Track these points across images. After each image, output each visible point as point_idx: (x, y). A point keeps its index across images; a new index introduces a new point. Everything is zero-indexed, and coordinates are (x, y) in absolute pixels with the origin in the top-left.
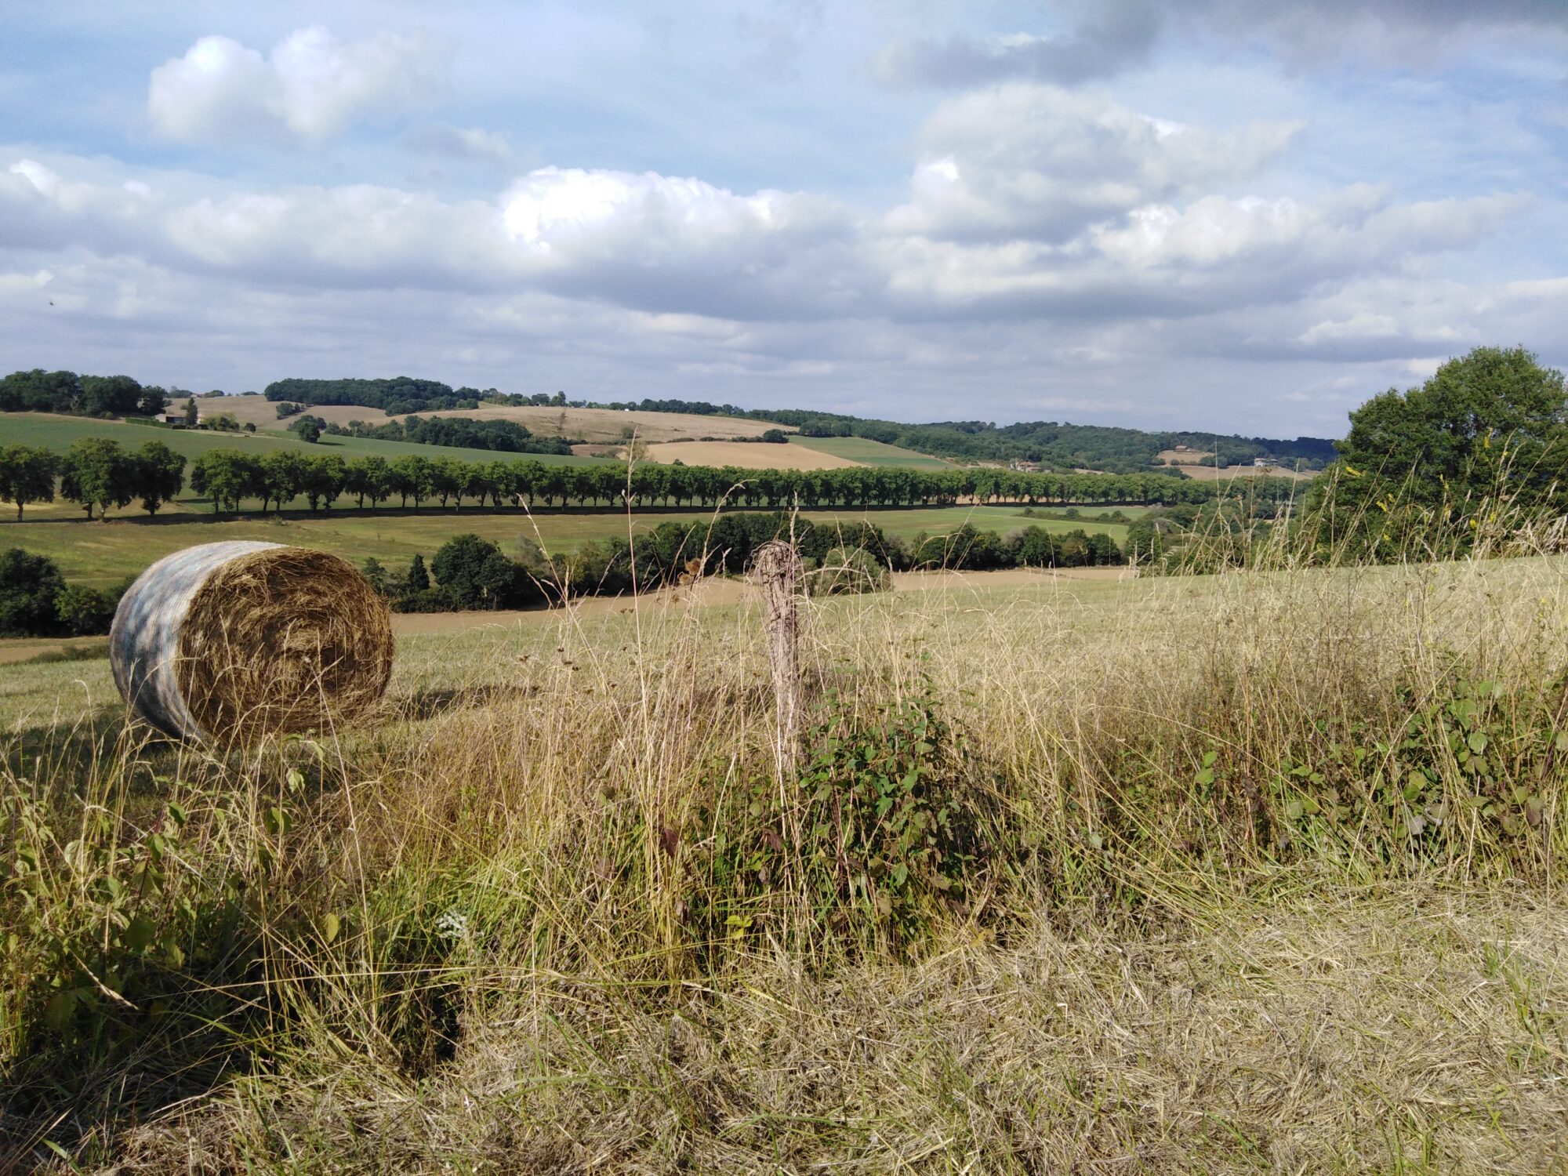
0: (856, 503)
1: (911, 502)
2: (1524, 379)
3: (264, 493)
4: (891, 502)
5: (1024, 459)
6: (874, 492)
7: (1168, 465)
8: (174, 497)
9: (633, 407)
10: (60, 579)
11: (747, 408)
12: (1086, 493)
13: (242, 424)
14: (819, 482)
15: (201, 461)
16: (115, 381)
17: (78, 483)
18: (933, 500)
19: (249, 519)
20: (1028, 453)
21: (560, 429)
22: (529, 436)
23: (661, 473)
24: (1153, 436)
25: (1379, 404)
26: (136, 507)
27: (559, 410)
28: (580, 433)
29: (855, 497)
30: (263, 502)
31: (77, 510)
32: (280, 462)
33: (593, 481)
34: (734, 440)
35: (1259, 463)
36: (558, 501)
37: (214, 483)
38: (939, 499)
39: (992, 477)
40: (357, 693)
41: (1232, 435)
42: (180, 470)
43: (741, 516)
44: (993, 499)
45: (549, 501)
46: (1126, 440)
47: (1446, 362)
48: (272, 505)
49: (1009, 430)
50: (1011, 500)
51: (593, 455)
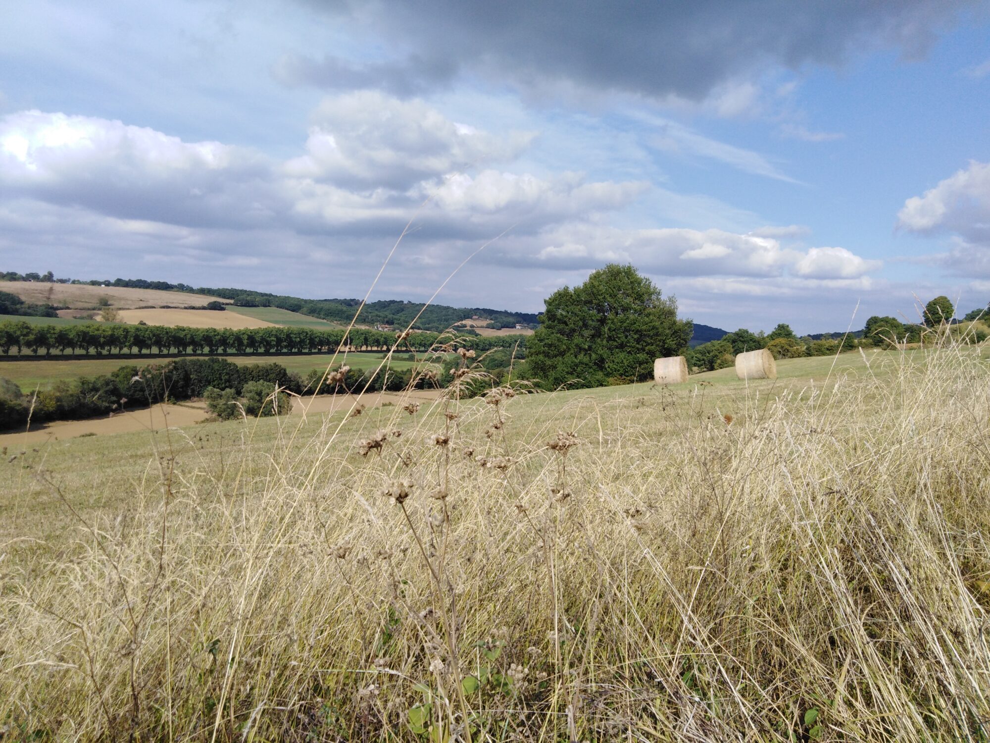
0: (272, 351)
1: (310, 349)
2: (632, 282)
4: (296, 350)
5: (383, 323)
6: (285, 343)
7: (468, 328)
9: (108, 284)
11: (195, 287)
12: (420, 345)
14: (246, 337)
18: (325, 349)
20: (386, 320)
21: (49, 298)
22: (22, 303)
23: (126, 331)
24: (460, 310)
25: (560, 295)
27: (48, 285)
28: (65, 302)
29: (272, 347)
33: (72, 336)
34: (186, 308)
35: (518, 326)
36: (42, 351)
38: (329, 348)
39: (362, 334)
41: (503, 310)
43: (184, 361)
44: (364, 348)
45: (35, 351)
46: (444, 313)
47: (594, 271)
49: (374, 304)
50: (375, 348)
51: (75, 318)
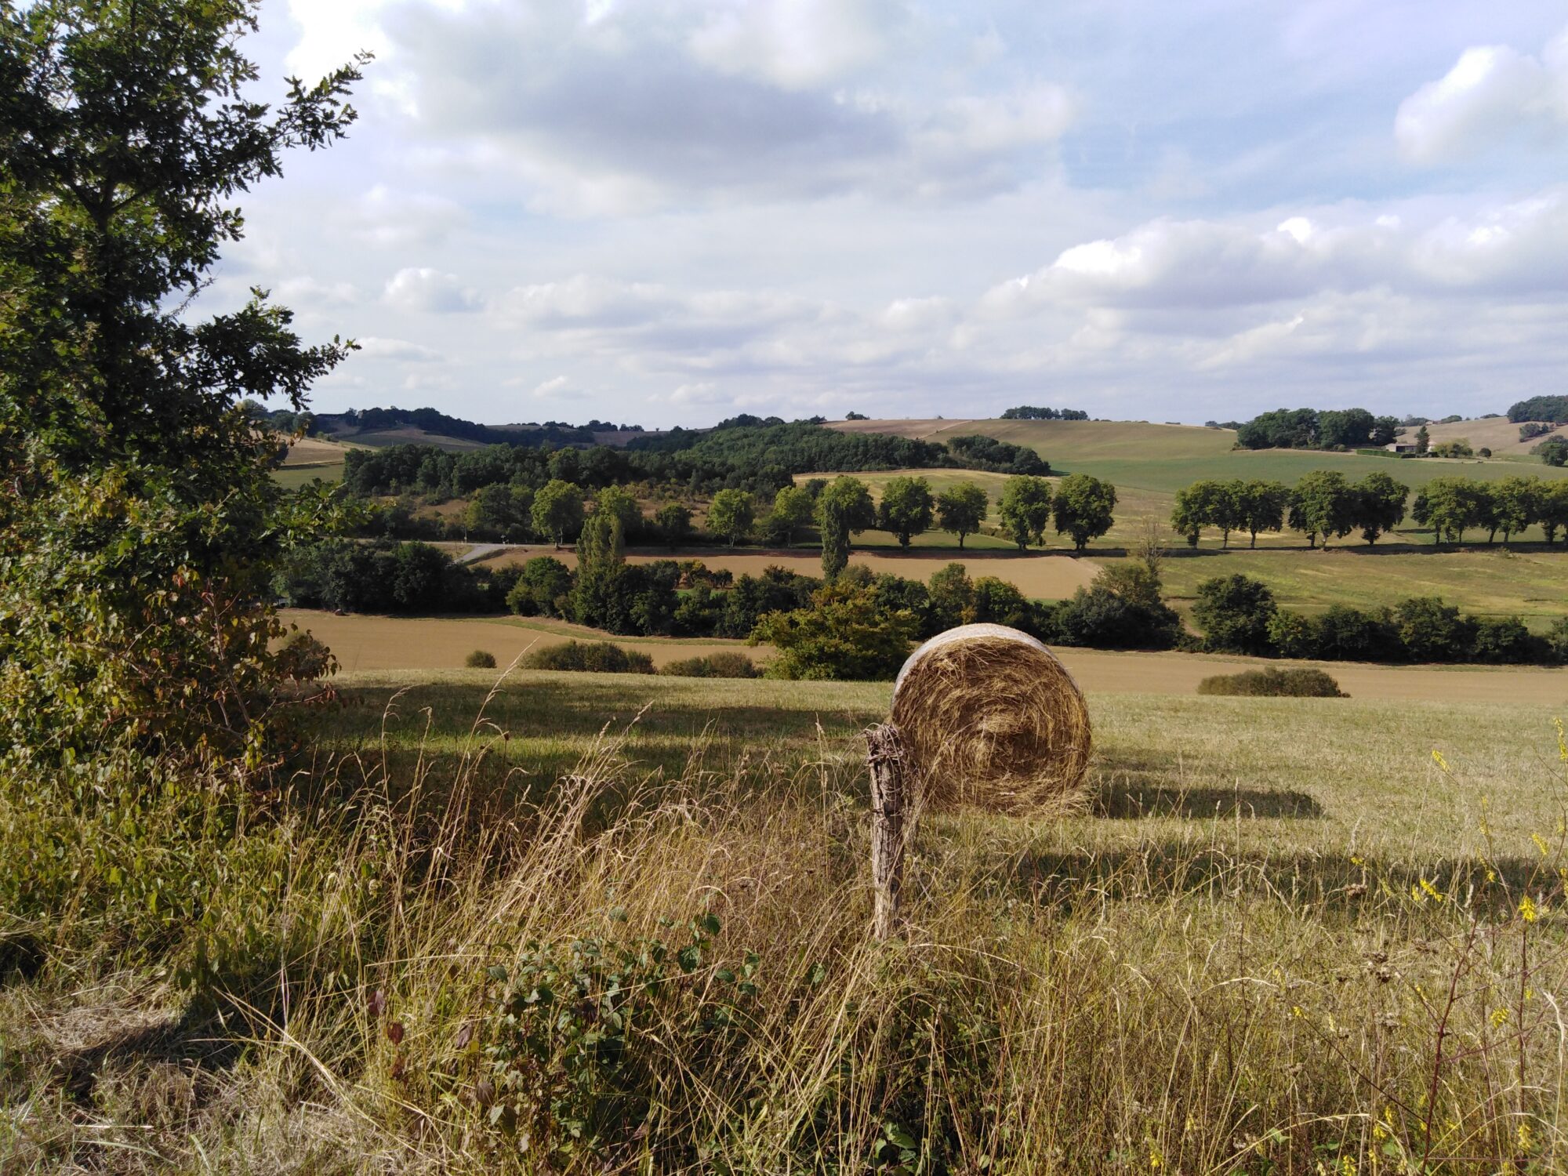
3: (1492, 523)
8: (1395, 527)
10: (1273, 604)
13: (1476, 449)
15: (1425, 490)
16: (1349, 415)
17: (1304, 514)
19: (1471, 551)
26: (1356, 536)
30: (1489, 533)
31: (1301, 538)
32: (1513, 490)
37: (1437, 513)
40: (1049, 781)
42: (1402, 500)
48: (1499, 536)
